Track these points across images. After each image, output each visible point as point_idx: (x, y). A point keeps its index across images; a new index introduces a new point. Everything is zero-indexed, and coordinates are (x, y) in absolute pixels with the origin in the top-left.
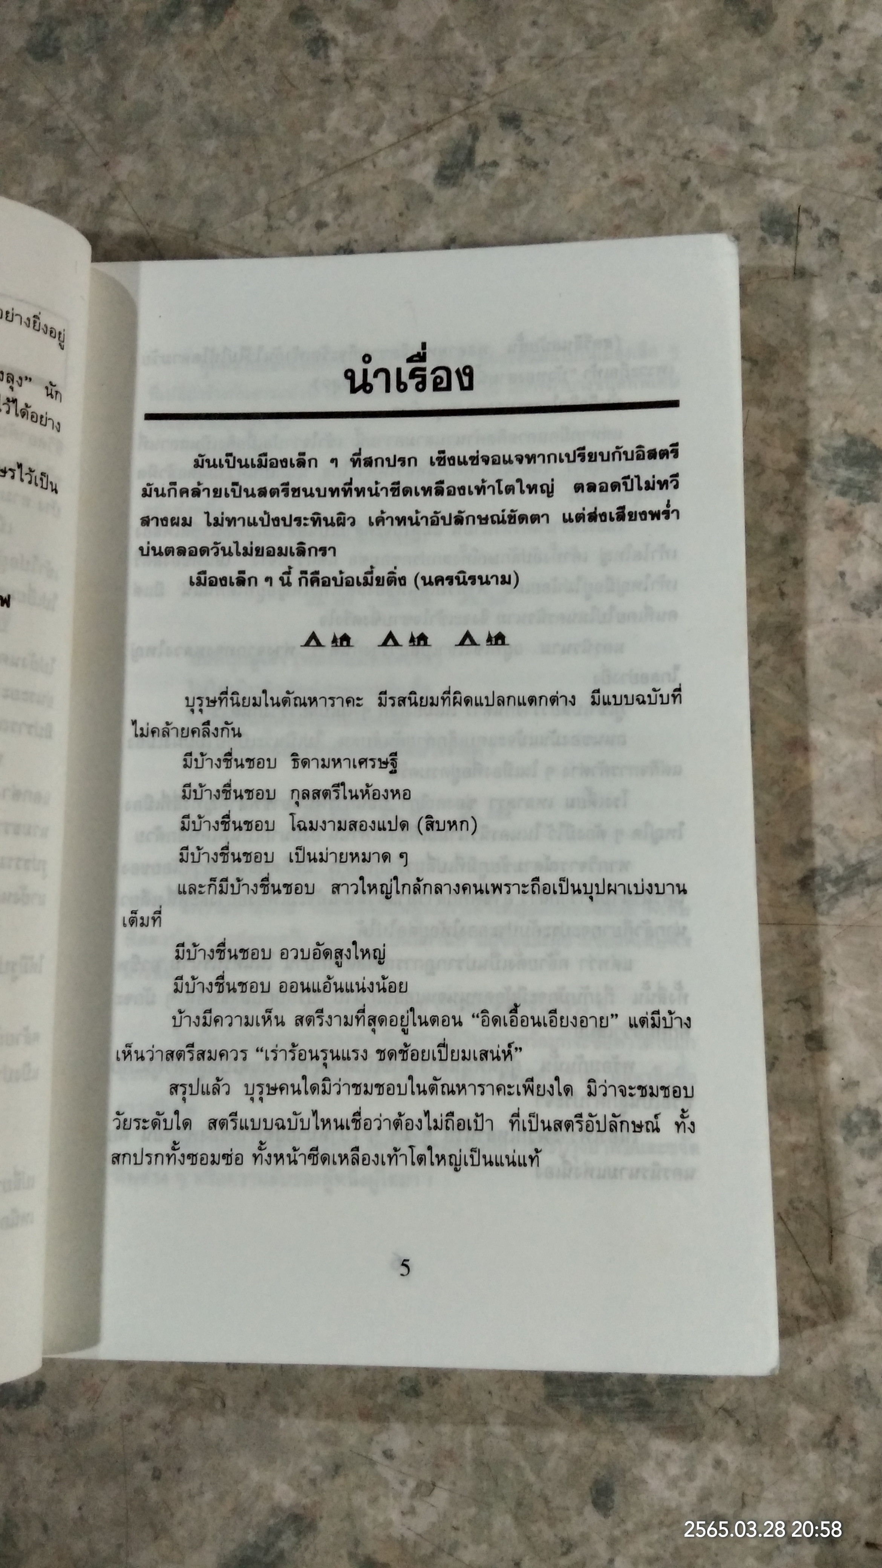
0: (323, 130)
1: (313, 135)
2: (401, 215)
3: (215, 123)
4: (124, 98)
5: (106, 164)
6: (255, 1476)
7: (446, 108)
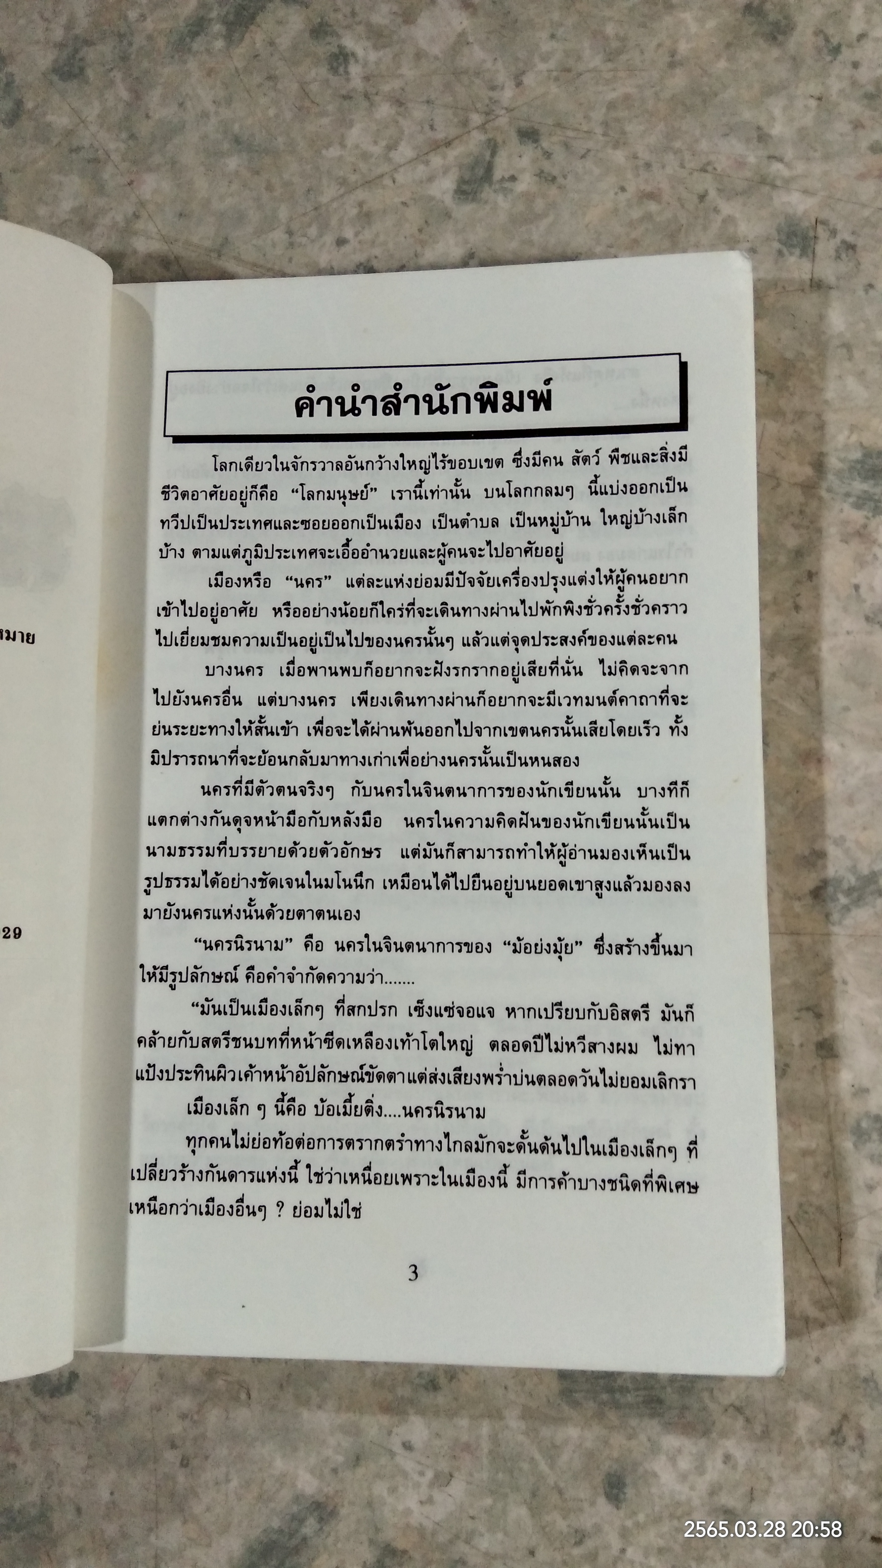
0: (343, 145)
1: (334, 152)
2: (420, 231)
3: (237, 140)
4: (147, 116)
5: (130, 183)
6: (279, 1464)
7: (465, 123)
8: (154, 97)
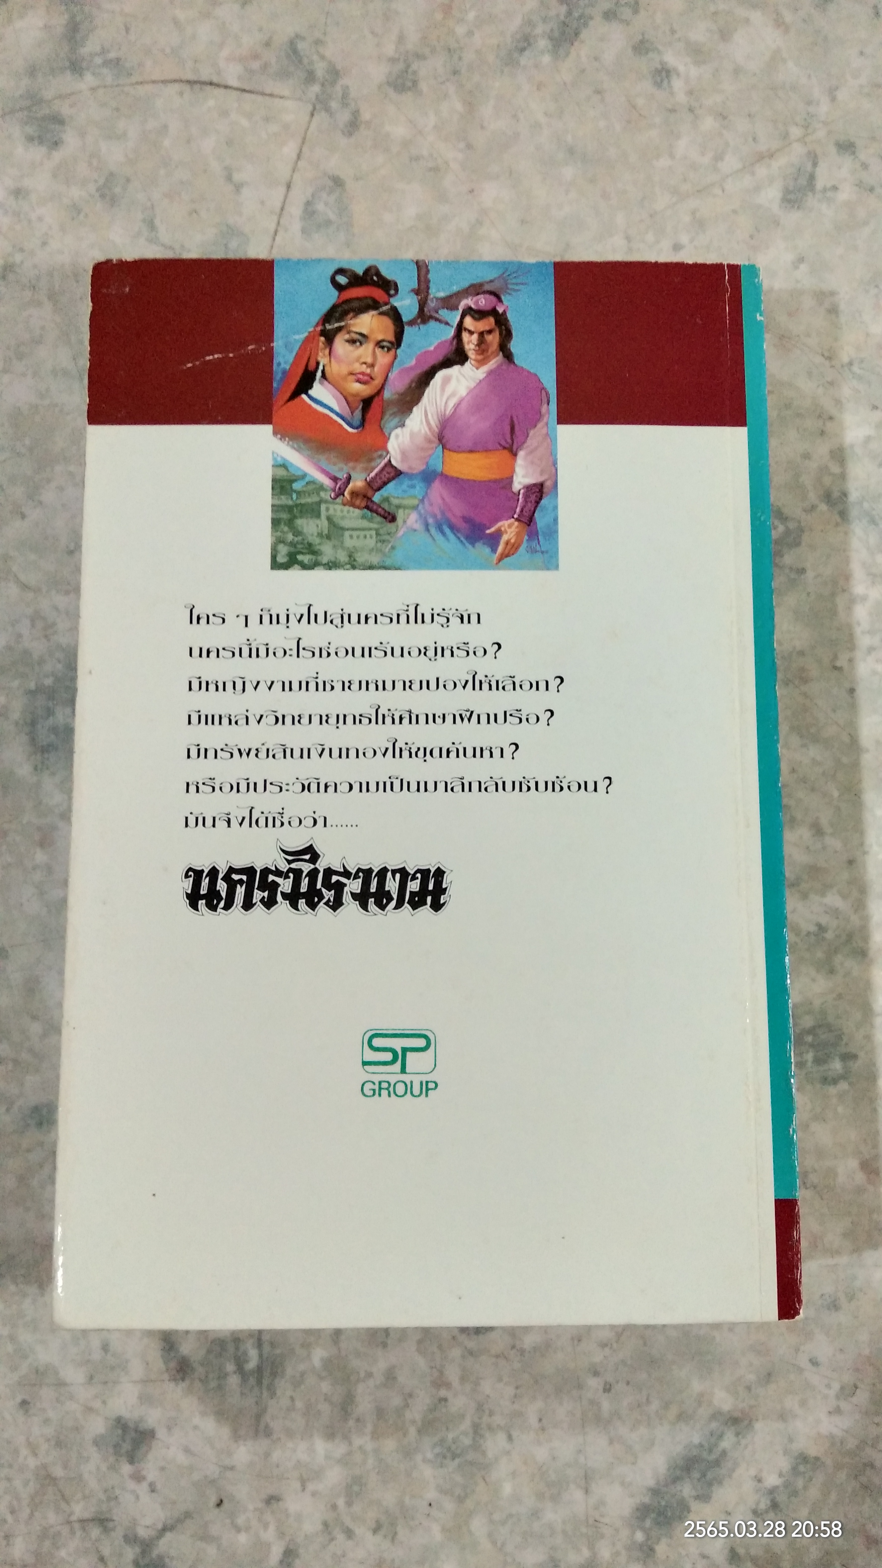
8: (486, 110)
